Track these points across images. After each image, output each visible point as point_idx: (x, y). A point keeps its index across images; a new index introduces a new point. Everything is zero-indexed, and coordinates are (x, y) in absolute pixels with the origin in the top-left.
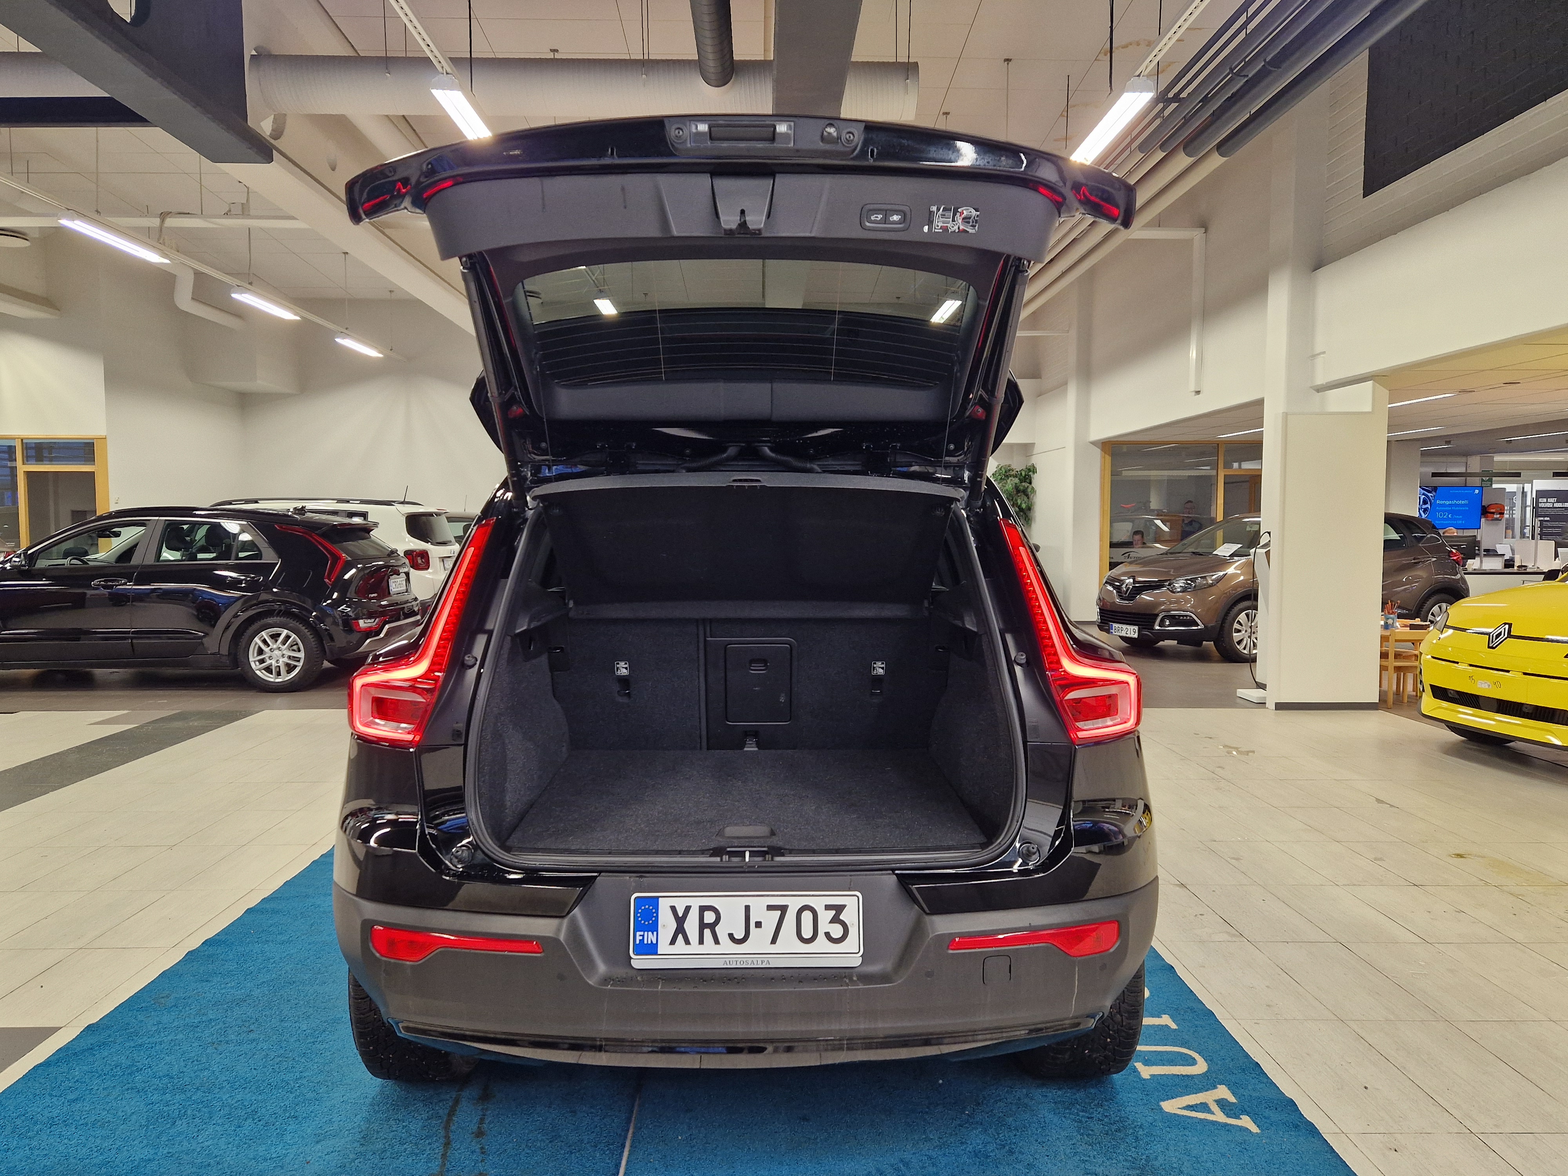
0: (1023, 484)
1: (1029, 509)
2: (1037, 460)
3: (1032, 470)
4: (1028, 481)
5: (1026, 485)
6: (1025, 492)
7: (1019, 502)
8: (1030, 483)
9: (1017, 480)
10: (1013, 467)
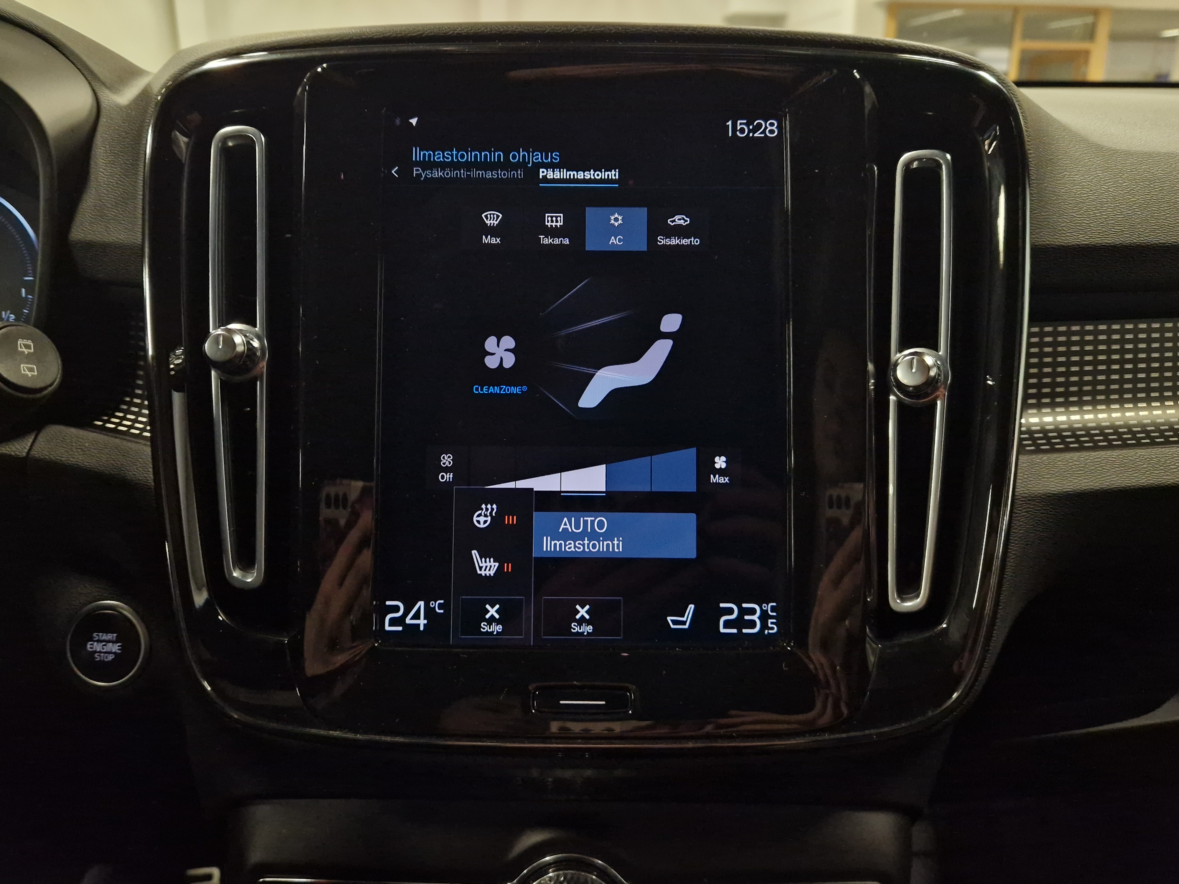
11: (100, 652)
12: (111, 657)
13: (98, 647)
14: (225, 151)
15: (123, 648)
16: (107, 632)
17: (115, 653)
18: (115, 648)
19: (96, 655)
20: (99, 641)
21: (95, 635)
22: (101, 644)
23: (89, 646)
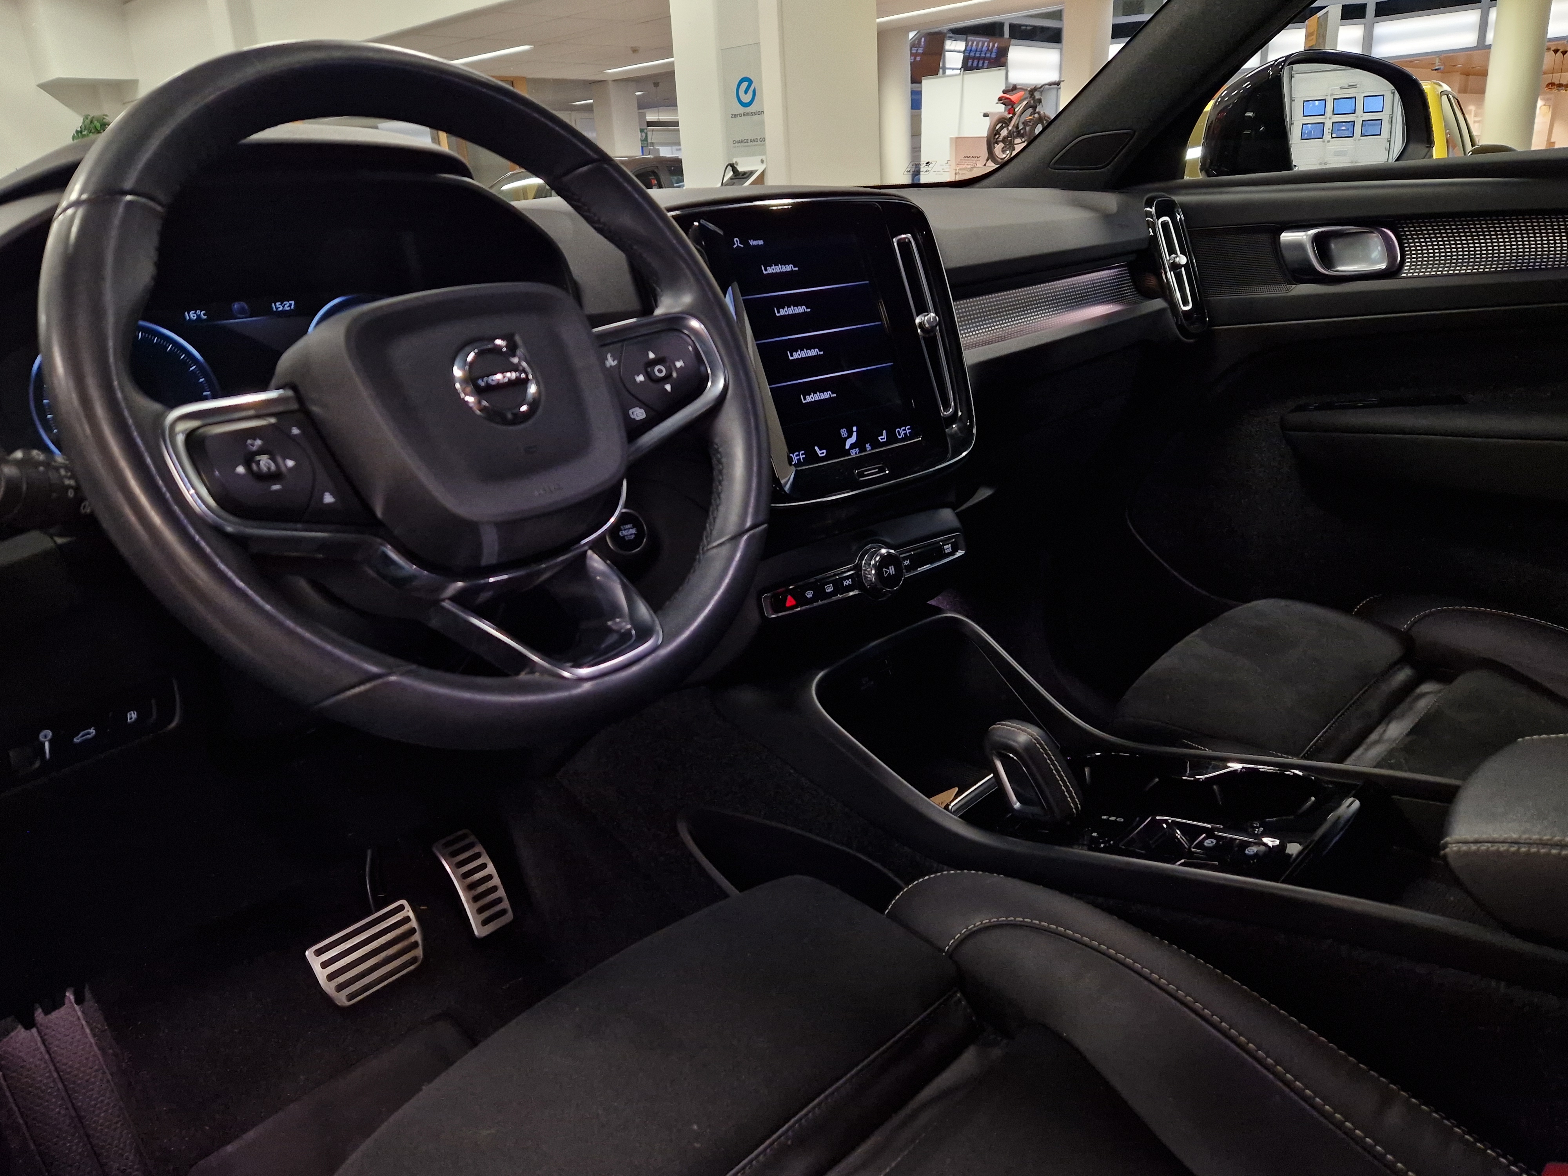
11: (627, 535)
12: (633, 536)
13: (625, 533)
15: (637, 530)
16: (626, 524)
17: (634, 534)
18: (633, 531)
19: (626, 538)
20: (625, 530)
21: (622, 527)
22: (626, 531)
23: (620, 534)
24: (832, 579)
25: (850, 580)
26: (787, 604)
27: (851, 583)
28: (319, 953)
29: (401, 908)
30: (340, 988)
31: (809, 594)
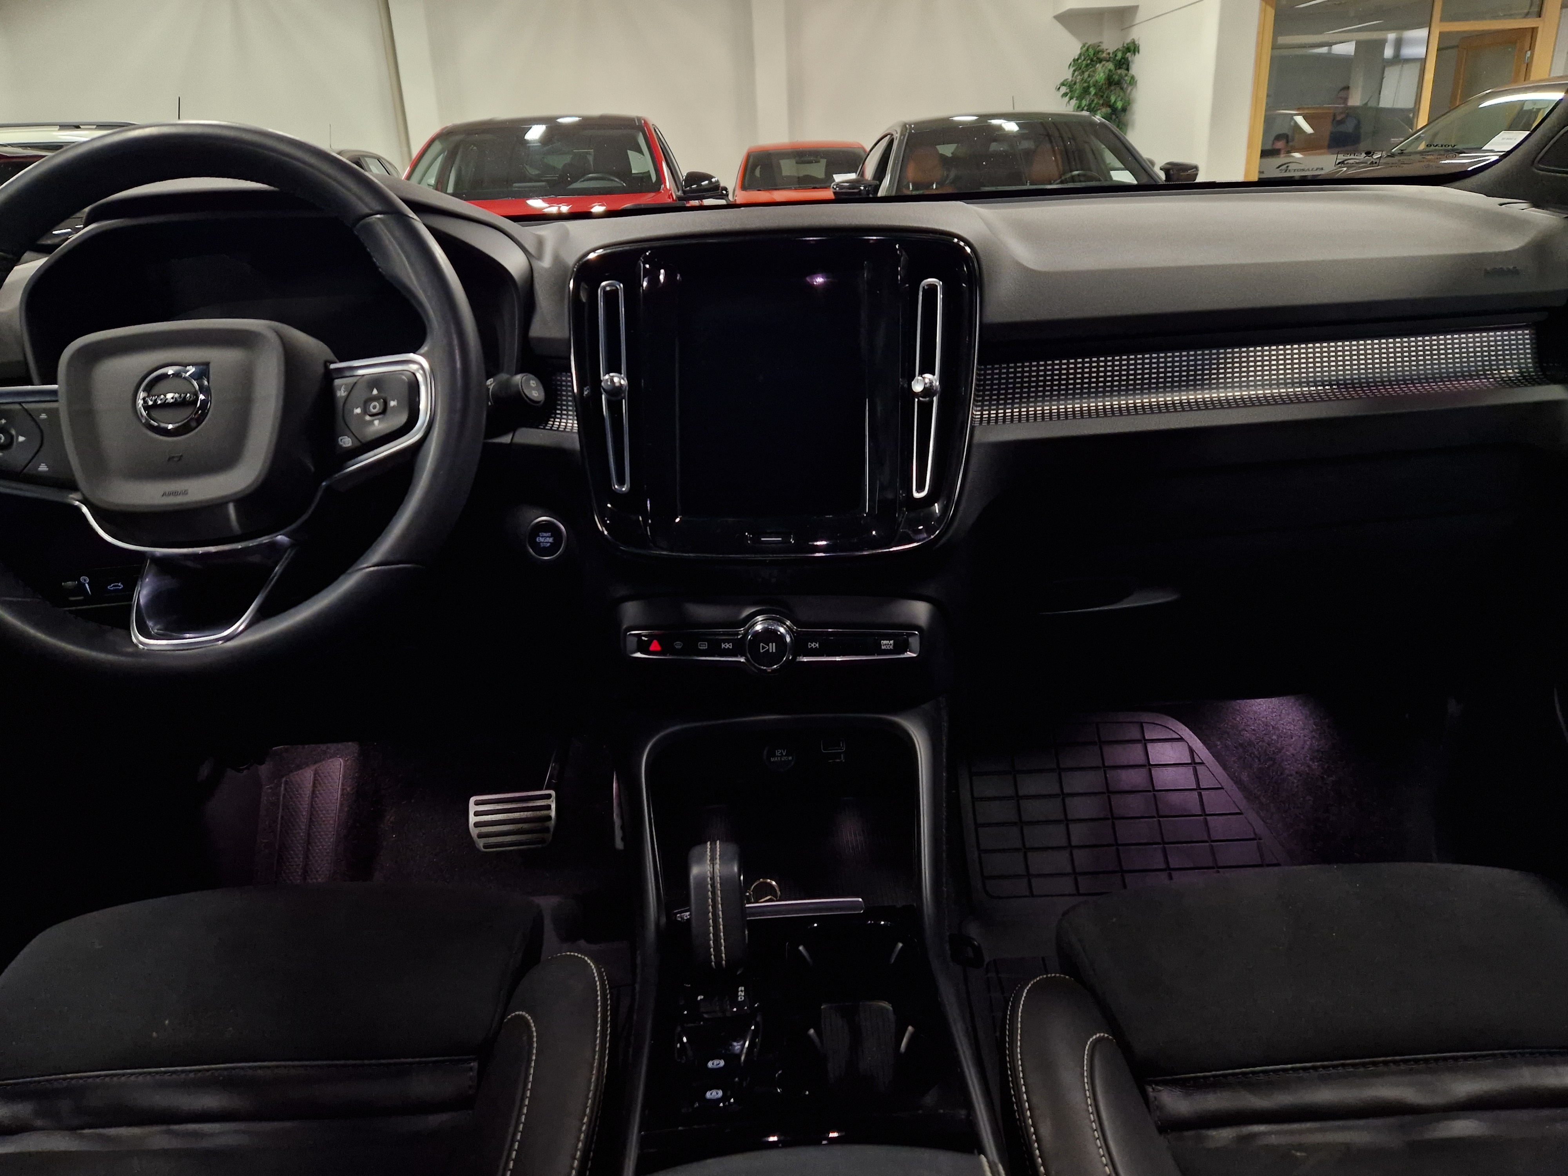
0: (1119, 71)
1: (1124, 110)
2: (1137, 34)
3: (1133, 48)
4: (1124, 66)
5: (1122, 72)
6: (1118, 83)
7: (1113, 99)
8: (1128, 69)
9: (1110, 66)
10: (1104, 46)
11: (543, 542)
12: (549, 544)
13: (542, 540)
14: (605, 293)
15: (554, 540)
16: (546, 532)
17: (550, 543)
18: (551, 540)
19: (541, 544)
20: (542, 537)
21: (540, 534)
22: (544, 538)
23: (537, 540)
24: (710, 637)
25: (731, 644)
26: (651, 648)
27: (731, 647)
28: (477, 803)
29: (549, 796)
30: (480, 836)
31: (678, 645)
